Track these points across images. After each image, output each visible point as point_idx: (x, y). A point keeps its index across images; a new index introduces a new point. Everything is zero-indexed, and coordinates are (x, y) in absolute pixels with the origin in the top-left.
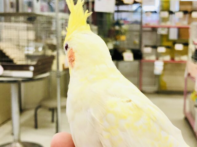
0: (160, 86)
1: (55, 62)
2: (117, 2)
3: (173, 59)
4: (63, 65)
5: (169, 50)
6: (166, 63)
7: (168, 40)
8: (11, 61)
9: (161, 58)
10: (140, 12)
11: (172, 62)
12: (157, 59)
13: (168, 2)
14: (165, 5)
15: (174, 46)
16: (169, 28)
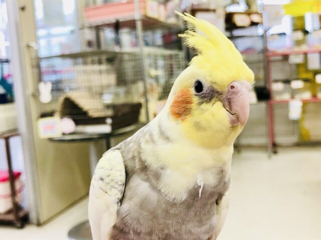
0: (301, 136)
1: (143, 111)
3: (314, 96)
4: (155, 115)
5: (308, 84)
6: (305, 103)
7: (307, 71)
8: (85, 113)
9: (297, 97)
11: (314, 100)
12: (293, 98)
13: (302, 18)
14: (299, 23)
15: (314, 78)
16: (306, 54)
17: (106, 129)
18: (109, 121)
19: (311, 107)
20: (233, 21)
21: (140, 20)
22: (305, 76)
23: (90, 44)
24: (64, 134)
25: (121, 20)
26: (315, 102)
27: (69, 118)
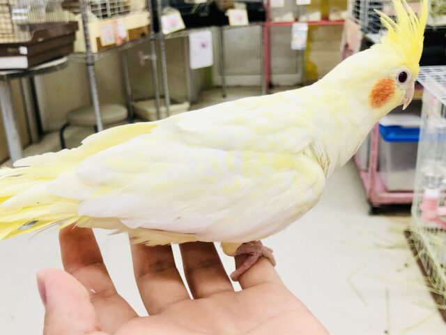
1: (80, 34)
3: (325, 18)
4: (98, 40)
11: (324, 23)
12: (297, 20)
17: (21, 63)
18: (24, 50)
19: (320, 33)
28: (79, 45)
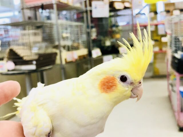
0: (154, 72)
1: (58, 57)
2: (111, 9)
3: (161, 49)
4: (66, 60)
5: (157, 43)
6: (156, 53)
7: (158, 35)
8: (21, 58)
10: (131, 15)
13: (155, 5)
14: (153, 8)
15: (161, 39)
16: (156, 26)
17: (33, 67)
18: (34, 62)
19: (159, 56)
20: (114, 6)
21: (55, 4)
22: (156, 38)
23: (30, 18)
24: (8, 71)
25: (44, 4)
26: (161, 53)
27: (11, 61)
28: (58, 61)
